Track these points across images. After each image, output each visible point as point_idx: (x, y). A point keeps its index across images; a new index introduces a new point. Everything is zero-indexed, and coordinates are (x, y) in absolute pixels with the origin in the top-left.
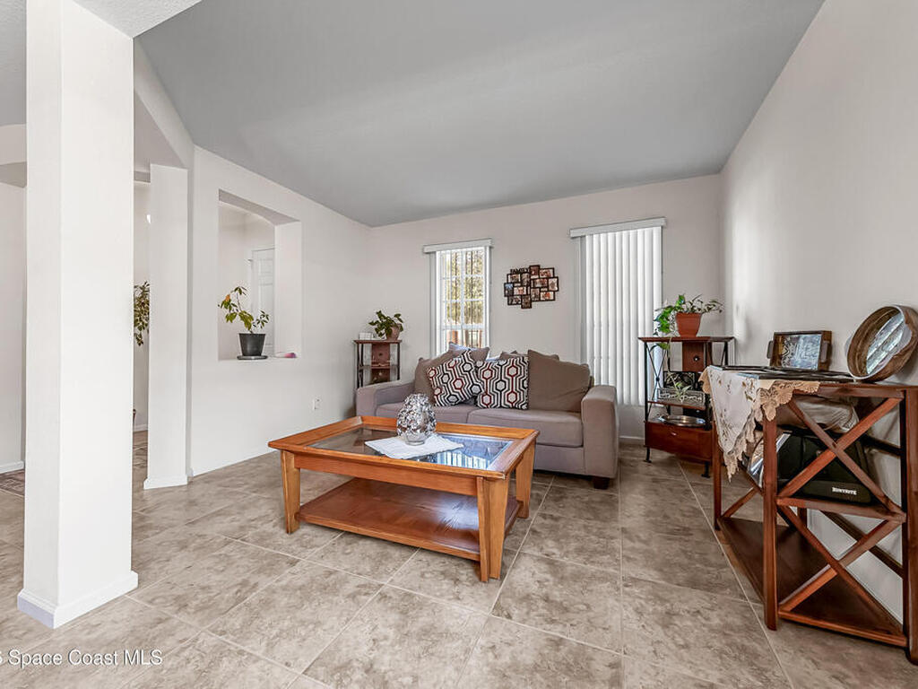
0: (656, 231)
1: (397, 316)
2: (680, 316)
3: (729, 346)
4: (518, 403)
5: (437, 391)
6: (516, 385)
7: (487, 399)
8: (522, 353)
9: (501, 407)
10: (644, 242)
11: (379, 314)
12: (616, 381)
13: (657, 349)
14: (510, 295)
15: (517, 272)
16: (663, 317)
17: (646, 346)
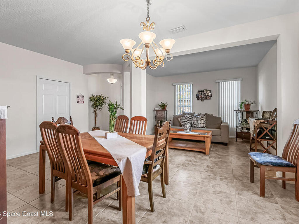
0: (239, 82)
1: (166, 103)
2: (245, 105)
3: (258, 113)
4: (204, 126)
5: (182, 123)
6: (203, 122)
7: (195, 125)
8: (203, 114)
9: (199, 127)
10: (236, 85)
11: (162, 103)
12: (228, 121)
13: (239, 113)
14: (198, 97)
15: (200, 91)
16: (241, 105)
17: (236, 112)
